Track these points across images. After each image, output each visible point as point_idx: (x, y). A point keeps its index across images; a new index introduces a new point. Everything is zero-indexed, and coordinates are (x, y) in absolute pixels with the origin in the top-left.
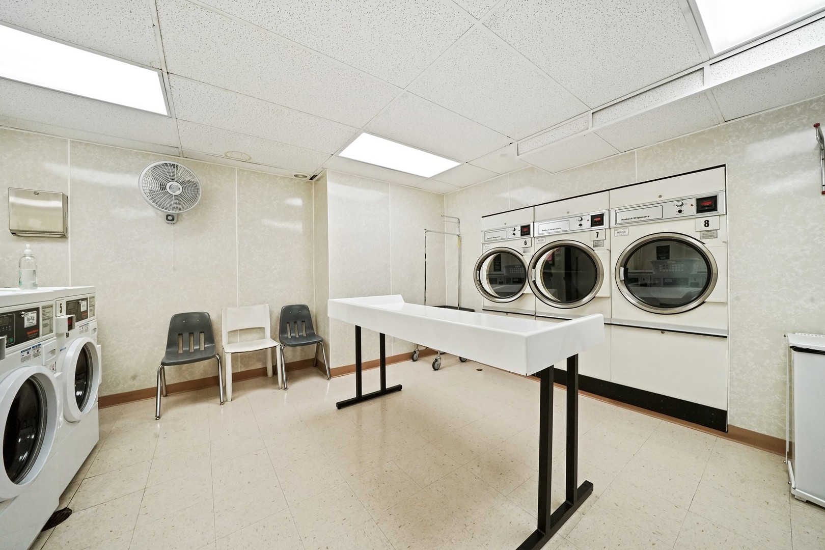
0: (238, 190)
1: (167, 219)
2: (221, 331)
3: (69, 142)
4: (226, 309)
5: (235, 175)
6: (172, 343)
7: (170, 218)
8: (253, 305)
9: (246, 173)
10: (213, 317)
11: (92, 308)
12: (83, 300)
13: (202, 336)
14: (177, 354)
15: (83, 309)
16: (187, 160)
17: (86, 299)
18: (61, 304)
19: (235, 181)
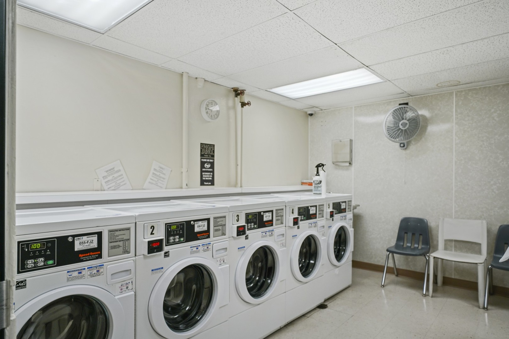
0: (456, 111)
1: (401, 146)
2: (438, 237)
3: (353, 108)
4: (443, 219)
5: (453, 98)
6: (400, 238)
7: (402, 145)
8: (468, 219)
9: (463, 93)
10: (432, 224)
11: (349, 207)
12: (342, 202)
13: (421, 237)
14: (402, 247)
15: (342, 207)
16: (415, 98)
17: (345, 202)
18: (329, 204)
19: (453, 104)
